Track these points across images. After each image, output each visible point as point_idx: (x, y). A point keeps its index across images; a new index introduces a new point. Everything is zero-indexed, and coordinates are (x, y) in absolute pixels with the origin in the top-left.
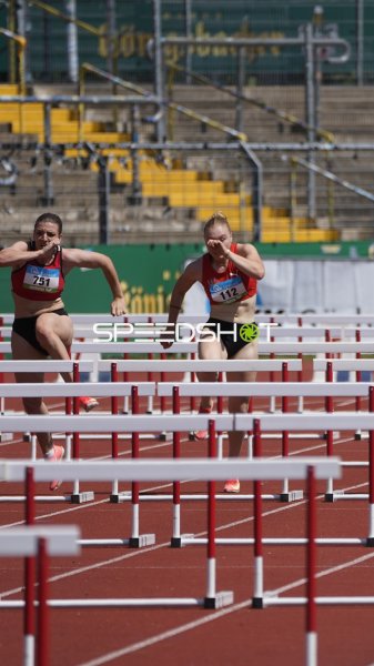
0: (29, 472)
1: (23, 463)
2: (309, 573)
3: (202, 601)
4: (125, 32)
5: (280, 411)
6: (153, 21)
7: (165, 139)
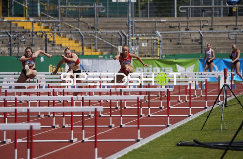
0: (28, 110)
1: (27, 108)
2: (96, 134)
3: (70, 141)
4: (51, 5)
5: (89, 95)
6: (58, 2)
7: (61, 30)
